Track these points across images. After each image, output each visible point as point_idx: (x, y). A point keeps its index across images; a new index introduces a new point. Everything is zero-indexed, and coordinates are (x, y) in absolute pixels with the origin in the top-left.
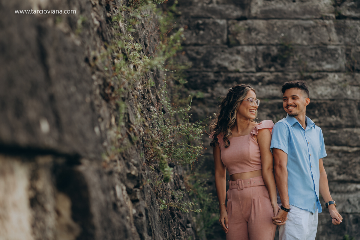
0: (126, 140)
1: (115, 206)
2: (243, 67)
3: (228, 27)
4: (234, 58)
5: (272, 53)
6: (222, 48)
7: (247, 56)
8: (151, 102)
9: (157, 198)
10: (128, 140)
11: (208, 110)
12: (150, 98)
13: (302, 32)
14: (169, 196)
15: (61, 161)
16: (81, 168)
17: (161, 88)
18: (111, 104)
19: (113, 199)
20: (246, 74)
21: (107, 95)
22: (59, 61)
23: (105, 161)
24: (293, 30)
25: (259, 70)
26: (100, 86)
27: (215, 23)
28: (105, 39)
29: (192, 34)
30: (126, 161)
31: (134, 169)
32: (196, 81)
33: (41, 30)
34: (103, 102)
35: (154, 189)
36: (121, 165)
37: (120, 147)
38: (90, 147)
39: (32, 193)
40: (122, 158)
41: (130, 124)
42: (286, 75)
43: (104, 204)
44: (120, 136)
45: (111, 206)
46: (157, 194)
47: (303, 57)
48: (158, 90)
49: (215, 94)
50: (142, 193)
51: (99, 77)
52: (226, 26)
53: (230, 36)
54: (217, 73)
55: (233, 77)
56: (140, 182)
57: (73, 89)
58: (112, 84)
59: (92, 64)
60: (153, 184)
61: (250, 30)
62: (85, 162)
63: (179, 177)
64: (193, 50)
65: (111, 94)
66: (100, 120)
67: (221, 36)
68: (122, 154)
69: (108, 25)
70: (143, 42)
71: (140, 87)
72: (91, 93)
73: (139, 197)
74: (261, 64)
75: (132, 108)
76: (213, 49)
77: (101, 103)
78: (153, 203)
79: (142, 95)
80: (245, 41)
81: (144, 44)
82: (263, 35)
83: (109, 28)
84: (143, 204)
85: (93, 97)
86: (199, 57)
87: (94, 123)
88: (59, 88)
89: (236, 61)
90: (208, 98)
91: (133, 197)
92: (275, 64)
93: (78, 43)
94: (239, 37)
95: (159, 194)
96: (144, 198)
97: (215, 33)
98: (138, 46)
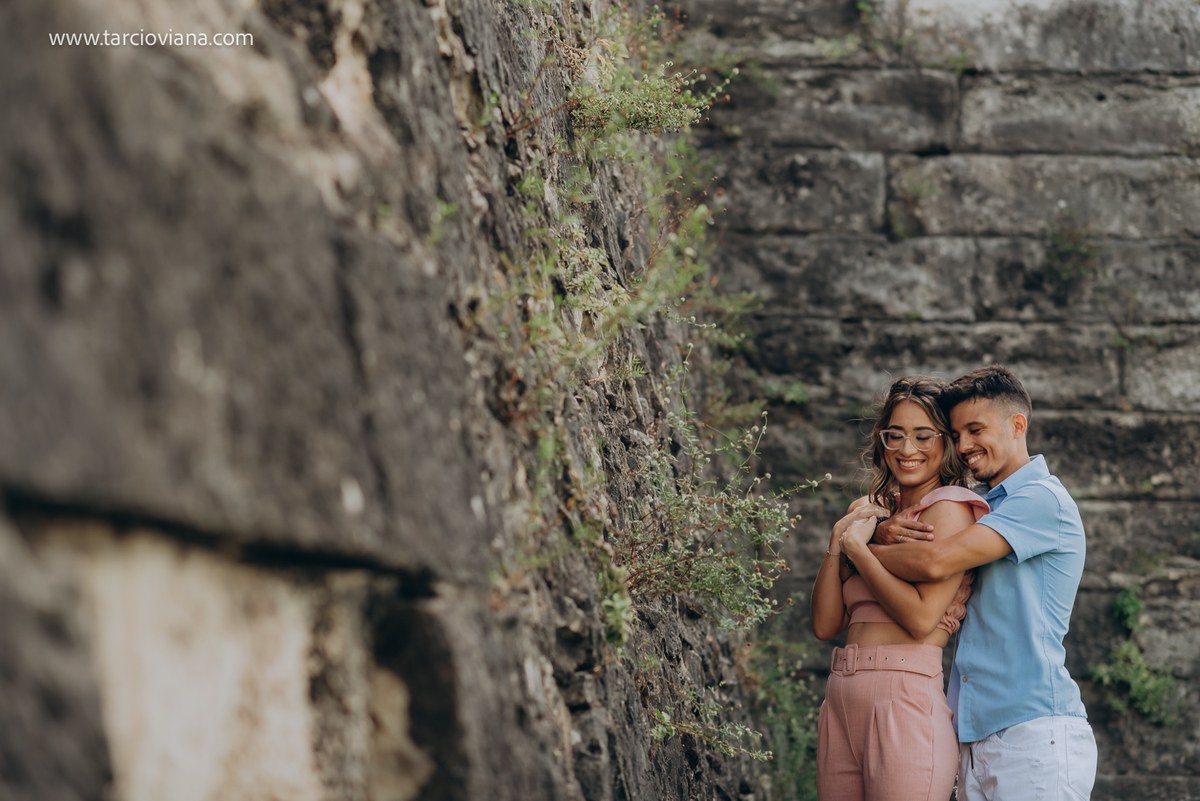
0: (555, 532)
1: (521, 715)
2: (935, 305)
3: (889, 178)
4: (904, 276)
5: (1027, 262)
6: (867, 242)
7: (946, 270)
8: (635, 417)
9: (645, 706)
10: (562, 534)
11: (821, 439)
12: (632, 405)
13: (1125, 197)
14: (683, 703)
15: (386, 585)
16: (436, 607)
17: (668, 373)
18: (514, 431)
19: (517, 695)
20: (942, 327)
21: (505, 405)
22: (385, 325)
23: (497, 591)
24: (1094, 190)
25: (985, 314)
26: (486, 380)
27: (846, 164)
28: (503, 244)
29: (775, 197)
30: (555, 592)
31: (576, 615)
32: (784, 346)
33: (344, 251)
34: (495, 426)
35: (636, 679)
36: (539, 604)
37: (539, 552)
38: (460, 552)
39: (314, 666)
40: (543, 585)
41: (568, 486)
42: (1071, 331)
43: (493, 705)
44: (539, 521)
45: (510, 713)
46: (644, 694)
47: (1127, 274)
48: (658, 380)
49: (842, 389)
50: (600, 685)
51: (483, 357)
52: (882, 174)
53: (893, 207)
54: (852, 323)
55: (903, 337)
56: (595, 653)
57: (418, 397)
58: (520, 373)
59: (467, 322)
60: (632, 661)
61: (957, 187)
62: (445, 589)
63: (718, 647)
64: (775, 249)
65: (516, 404)
66: (485, 476)
67: (866, 206)
68: (543, 571)
69: (511, 200)
70: (616, 236)
71: (603, 376)
72: (463, 403)
73: (590, 696)
74: (992, 296)
75: (577, 440)
76: (840, 248)
77: (487, 428)
78: (631, 717)
79: (609, 397)
80: (942, 223)
81: (616, 242)
82: (1001, 203)
83: (513, 210)
84: (602, 718)
85: (468, 413)
86: (793, 270)
87: (469, 488)
88: (384, 401)
89: (913, 285)
90: (822, 401)
91: (574, 697)
92: (1036, 295)
93: (430, 268)
94: (922, 208)
95: (651, 693)
96: (604, 702)
97: (847, 196)
98: (597, 256)
